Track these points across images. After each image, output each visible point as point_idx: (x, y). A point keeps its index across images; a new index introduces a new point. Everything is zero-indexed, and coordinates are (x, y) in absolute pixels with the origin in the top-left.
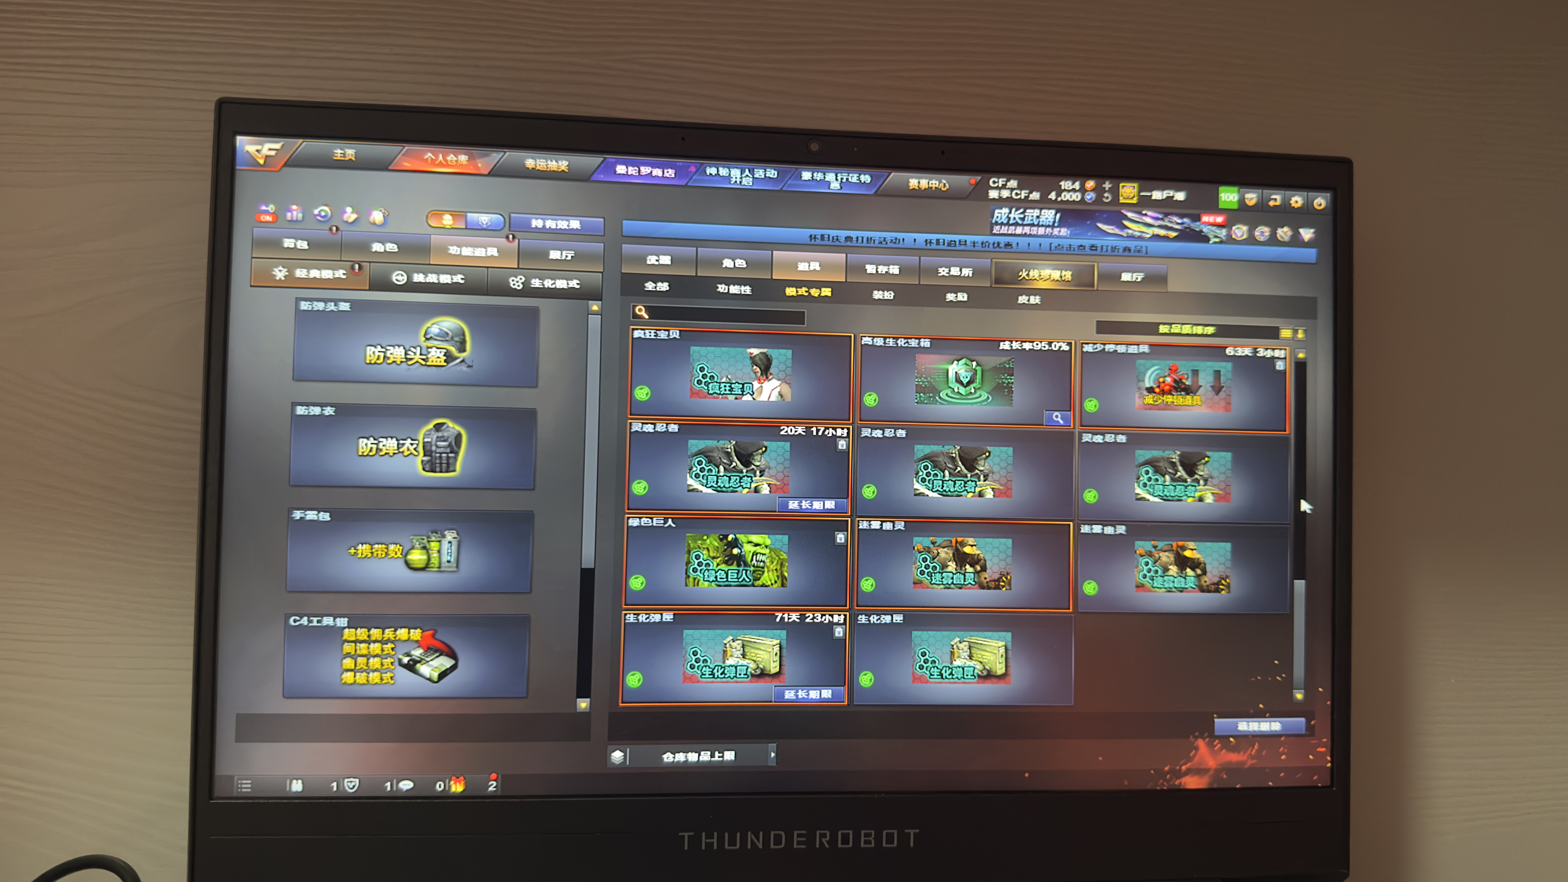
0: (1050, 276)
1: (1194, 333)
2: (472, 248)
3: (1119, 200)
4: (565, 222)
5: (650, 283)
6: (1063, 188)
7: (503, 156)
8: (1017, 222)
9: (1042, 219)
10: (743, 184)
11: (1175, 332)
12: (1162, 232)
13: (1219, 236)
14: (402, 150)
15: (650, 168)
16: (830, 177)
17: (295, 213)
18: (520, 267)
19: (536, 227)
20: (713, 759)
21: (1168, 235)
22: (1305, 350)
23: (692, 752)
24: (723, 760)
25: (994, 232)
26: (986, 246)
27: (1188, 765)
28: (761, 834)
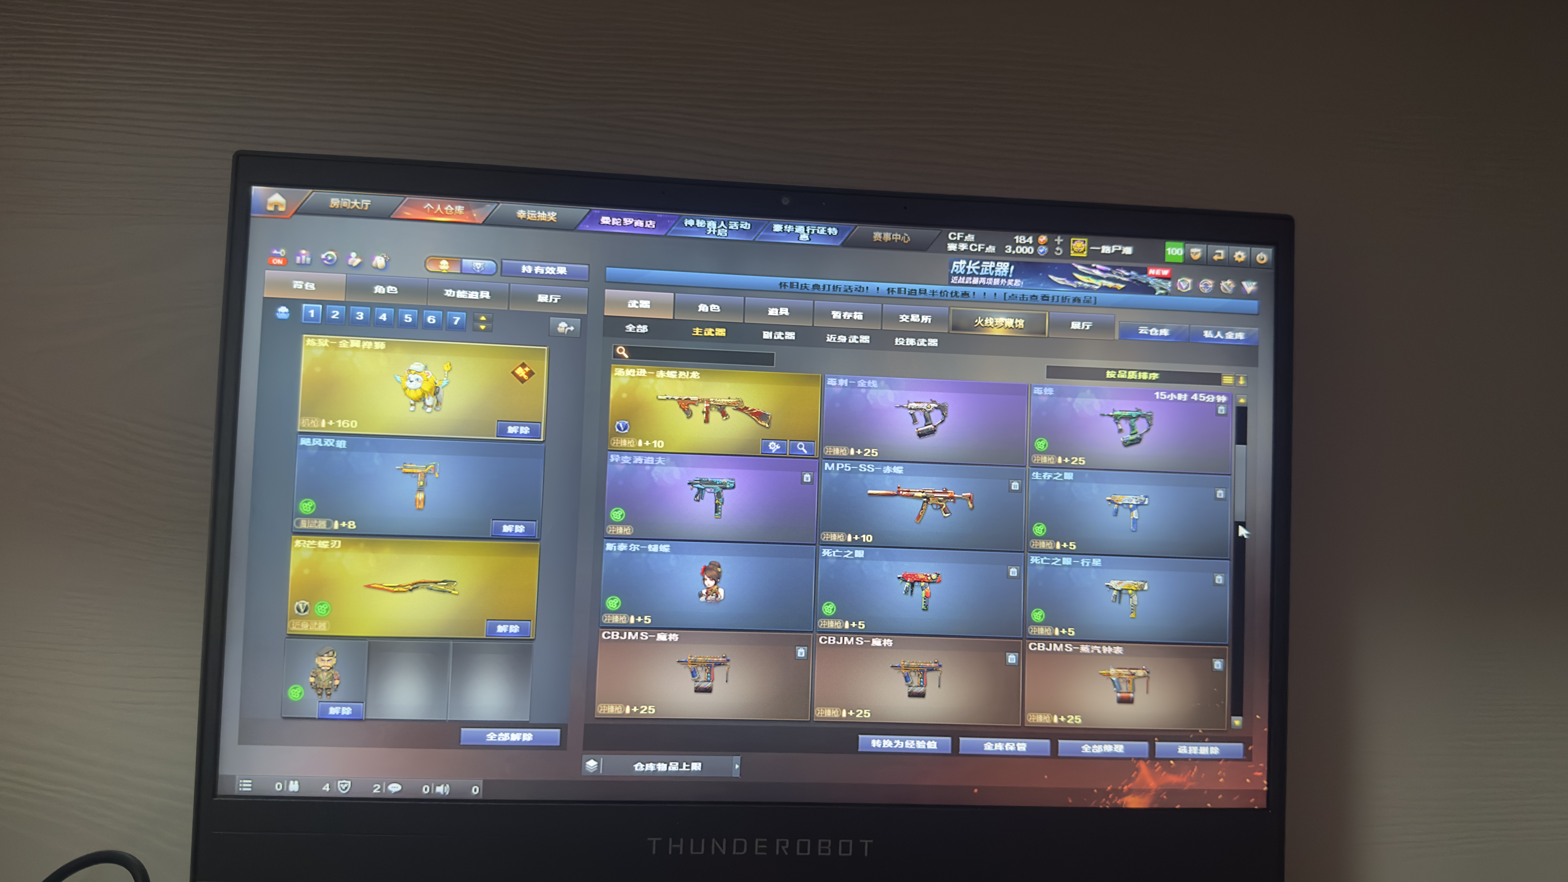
0: (1004, 323)
1: (1139, 378)
2: (466, 291)
3: (1070, 253)
4: (552, 268)
5: (631, 325)
6: (1017, 242)
7: (496, 207)
8: (974, 273)
9: (998, 270)
10: (718, 235)
11: (1121, 377)
12: (1110, 284)
13: (1165, 287)
14: (403, 200)
15: (632, 219)
16: (800, 229)
17: (304, 257)
18: (511, 309)
19: (526, 272)
20: (680, 769)
21: (1116, 287)
22: (1246, 396)
23: (661, 762)
24: (690, 770)
25: (952, 282)
26: (944, 295)
27: (1130, 785)
28: (725, 841)
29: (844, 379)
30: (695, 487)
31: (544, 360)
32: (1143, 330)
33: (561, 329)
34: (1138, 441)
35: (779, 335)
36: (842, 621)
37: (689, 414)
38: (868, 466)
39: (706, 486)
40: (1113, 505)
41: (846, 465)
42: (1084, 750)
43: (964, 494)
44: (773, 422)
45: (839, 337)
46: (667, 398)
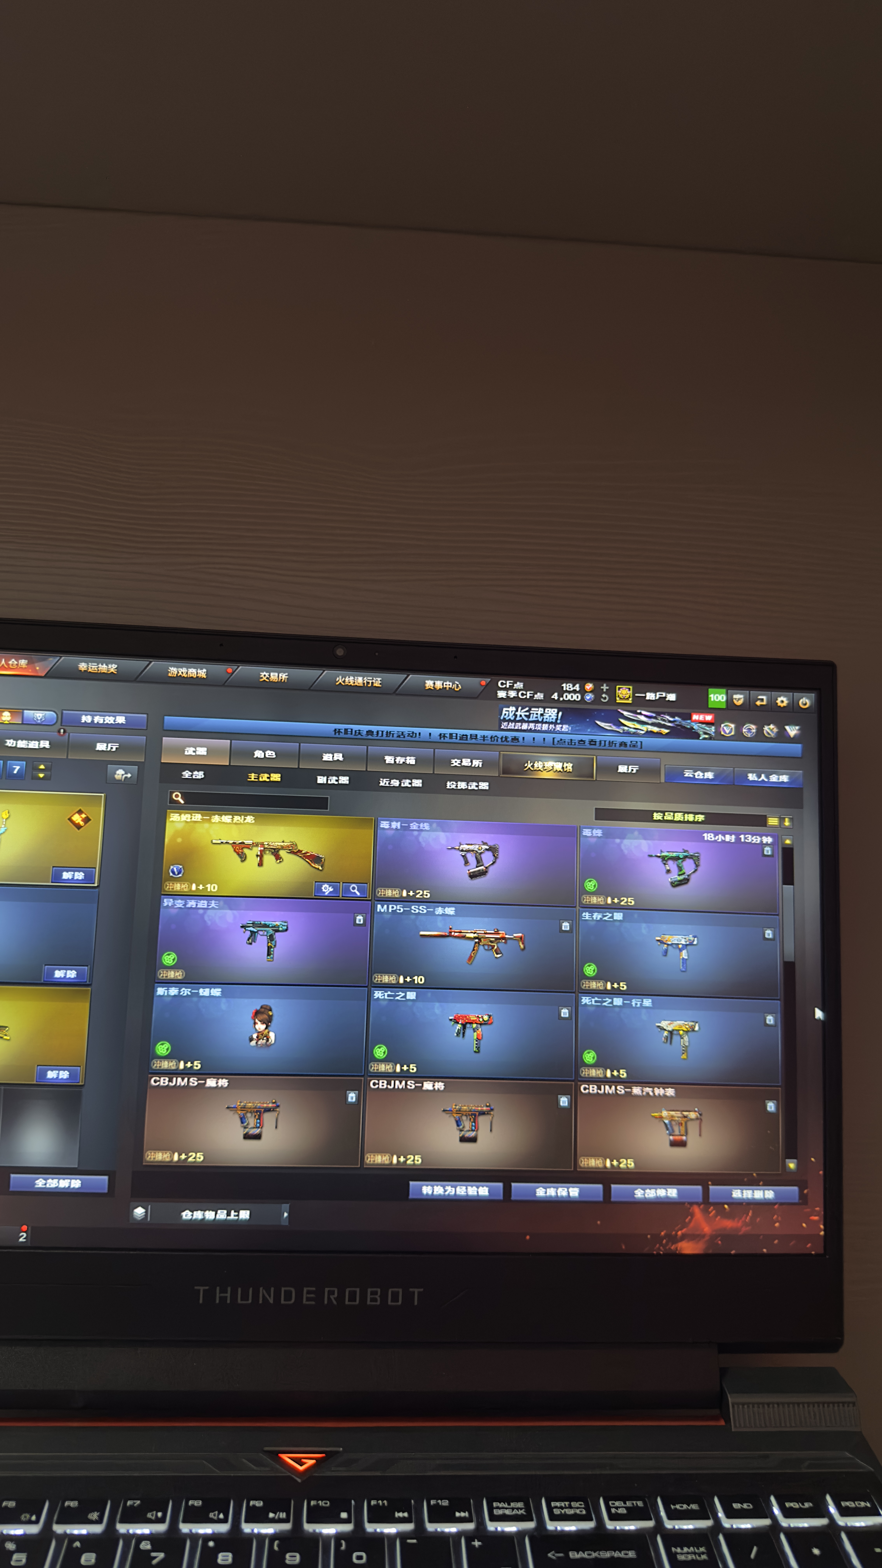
0: (552, 767)
1: (686, 820)
2: (26, 741)
3: (616, 700)
4: (111, 717)
5: (187, 771)
6: (564, 689)
7: (59, 660)
8: (523, 719)
9: (546, 716)
11: (667, 819)
12: (655, 729)
13: (708, 732)
18: (69, 757)
19: (85, 721)
20: (229, 1217)
21: (661, 732)
22: (792, 837)
23: (209, 1210)
24: (238, 1219)
25: (502, 727)
26: (494, 740)
27: (684, 1230)
28: (272, 1289)
29: (397, 822)
30: (248, 930)
31: (101, 807)
32: (687, 773)
33: (119, 776)
34: (685, 881)
35: (333, 780)
36: (393, 1064)
37: (243, 857)
38: (421, 908)
39: (259, 929)
40: (662, 945)
41: (398, 906)
42: (637, 1195)
43: (515, 935)
44: (326, 864)
45: (392, 781)
46: (222, 842)
